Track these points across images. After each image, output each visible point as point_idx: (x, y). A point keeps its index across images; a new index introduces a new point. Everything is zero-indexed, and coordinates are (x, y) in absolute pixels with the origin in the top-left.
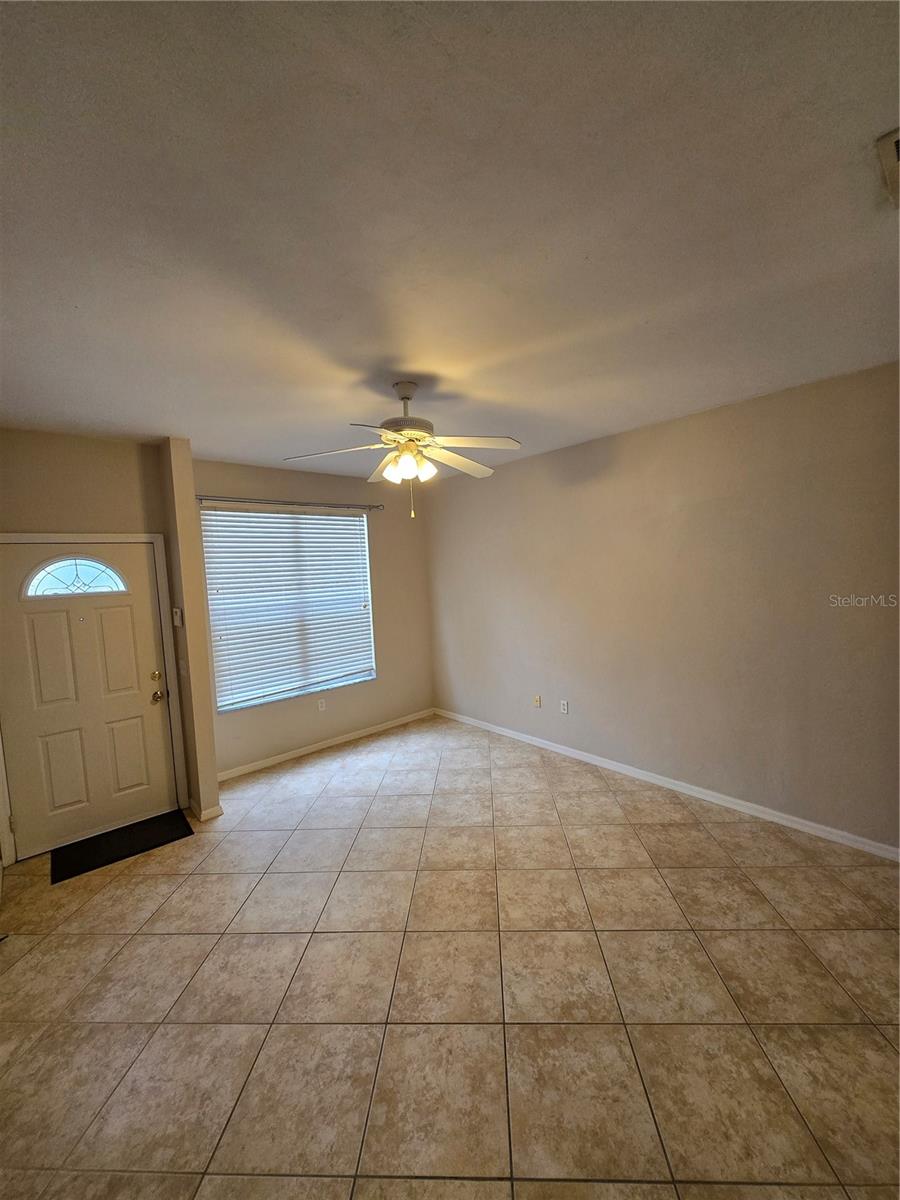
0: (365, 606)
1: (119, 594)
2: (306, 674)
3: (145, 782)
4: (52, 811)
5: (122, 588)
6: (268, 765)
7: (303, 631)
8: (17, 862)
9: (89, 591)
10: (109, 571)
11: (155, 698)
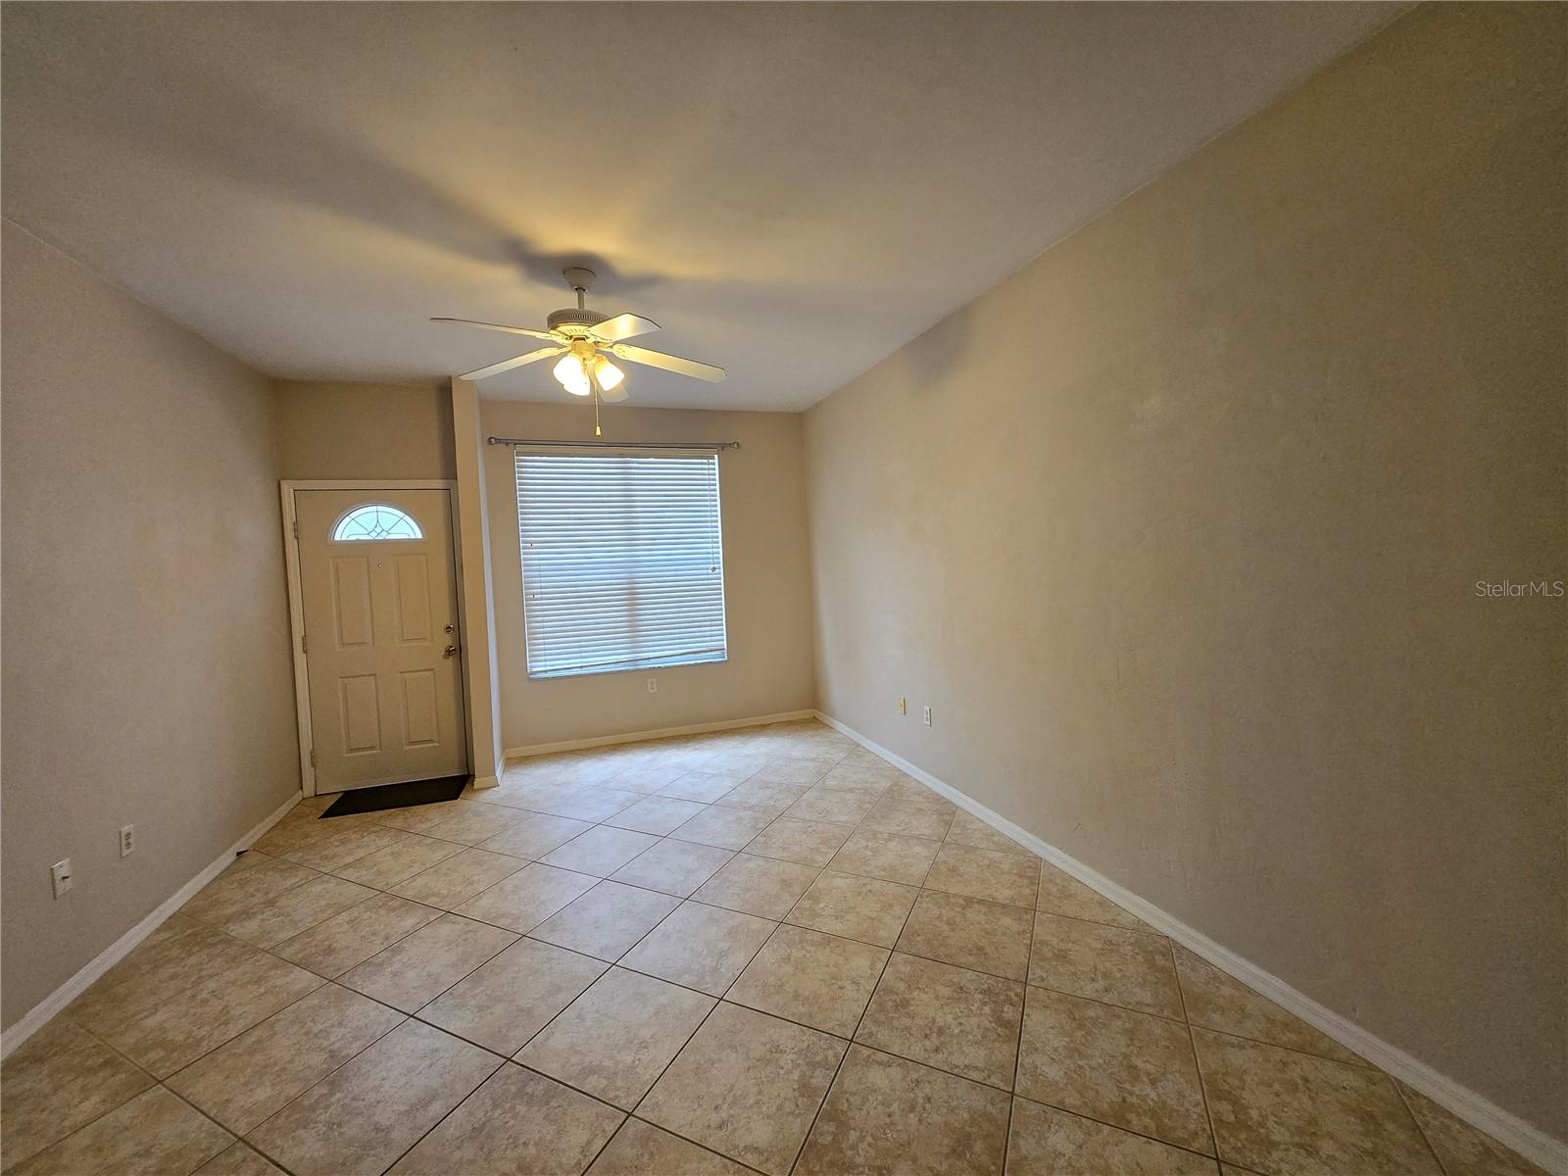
0: (714, 569)
1: (416, 541)
2: (635, 644)
3: (436, 739)
4: (348, 752)
5: (419, 535)
6: (584, 746)
7: (632, 596)
8: (316, 795)
9: (389, 537)
10: (407, 518)
11: (449, 652)
